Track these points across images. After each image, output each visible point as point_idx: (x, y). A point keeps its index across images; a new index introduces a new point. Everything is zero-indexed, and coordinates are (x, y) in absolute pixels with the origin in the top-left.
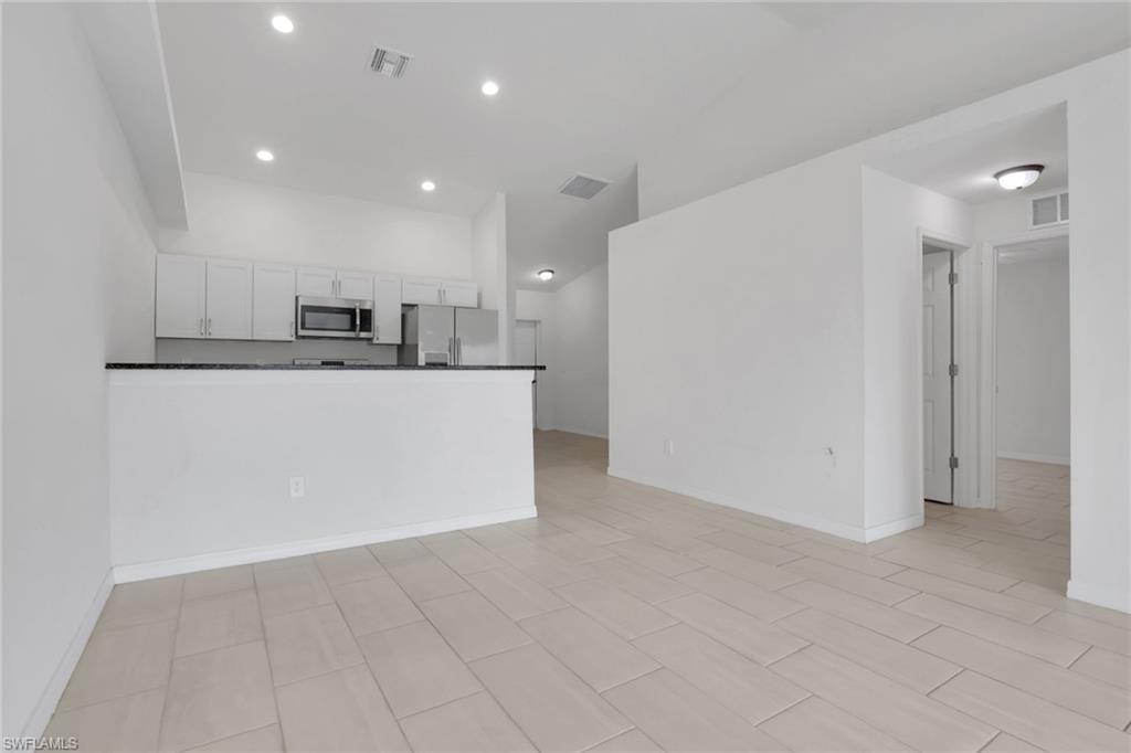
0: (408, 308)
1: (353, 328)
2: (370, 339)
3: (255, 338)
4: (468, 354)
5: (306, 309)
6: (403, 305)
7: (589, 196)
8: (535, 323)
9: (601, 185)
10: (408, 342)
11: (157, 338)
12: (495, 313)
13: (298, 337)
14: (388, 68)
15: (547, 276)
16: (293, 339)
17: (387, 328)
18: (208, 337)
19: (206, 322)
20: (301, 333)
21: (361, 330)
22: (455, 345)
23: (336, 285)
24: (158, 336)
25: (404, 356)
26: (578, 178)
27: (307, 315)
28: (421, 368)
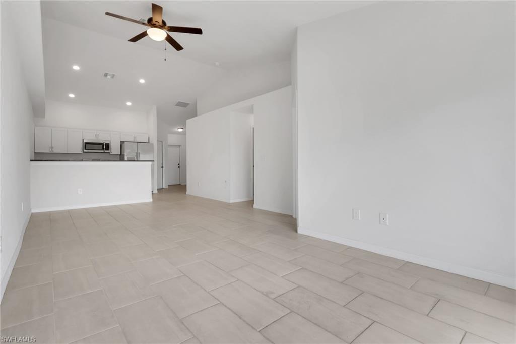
0: (122, 143)
1: (103, 149)
2: (109, 153)
3: (69, 152)
4: (142, 157)
5: (86, 143)
6: (121, 142)
7: (185, 107)
8: (179, 146)
9: (188, 104)
10: (123, 153)
11: (35, 153)
12: (153, 144)
13: (83, 152)
14: (109, 77)
15: (181, 130)
16: (82, 153)
17: (115, 149)
18: (52, 152)
19: (52, 148)
20: (85, 151)
21: (106, 150)
22: (138, 154)
23: (97, 136)
24: (36, 152)
25: (121, 158)
26: (179, 102)
27: (87, 145)
28: (126, 161)
